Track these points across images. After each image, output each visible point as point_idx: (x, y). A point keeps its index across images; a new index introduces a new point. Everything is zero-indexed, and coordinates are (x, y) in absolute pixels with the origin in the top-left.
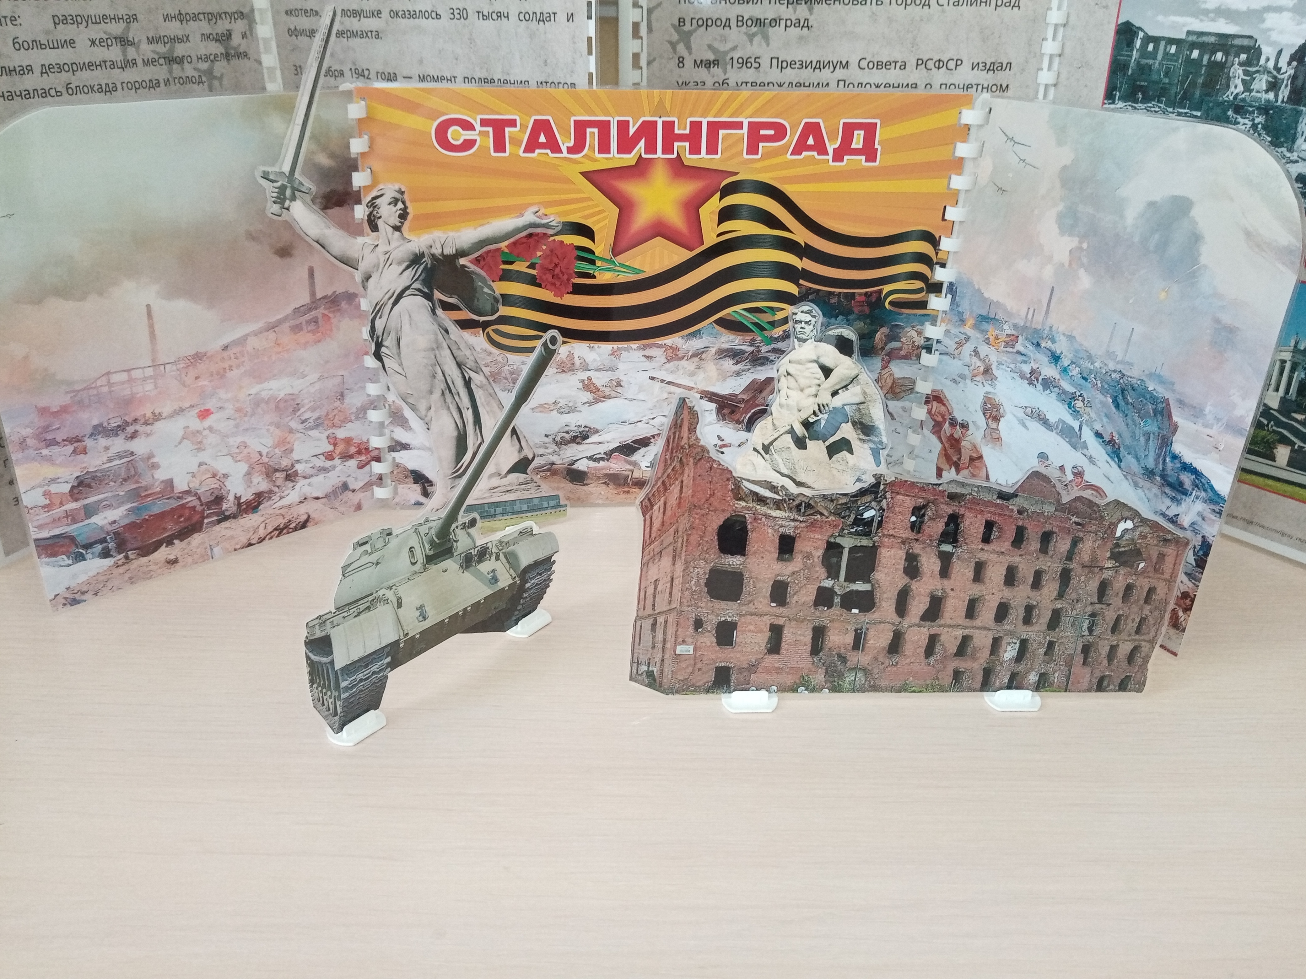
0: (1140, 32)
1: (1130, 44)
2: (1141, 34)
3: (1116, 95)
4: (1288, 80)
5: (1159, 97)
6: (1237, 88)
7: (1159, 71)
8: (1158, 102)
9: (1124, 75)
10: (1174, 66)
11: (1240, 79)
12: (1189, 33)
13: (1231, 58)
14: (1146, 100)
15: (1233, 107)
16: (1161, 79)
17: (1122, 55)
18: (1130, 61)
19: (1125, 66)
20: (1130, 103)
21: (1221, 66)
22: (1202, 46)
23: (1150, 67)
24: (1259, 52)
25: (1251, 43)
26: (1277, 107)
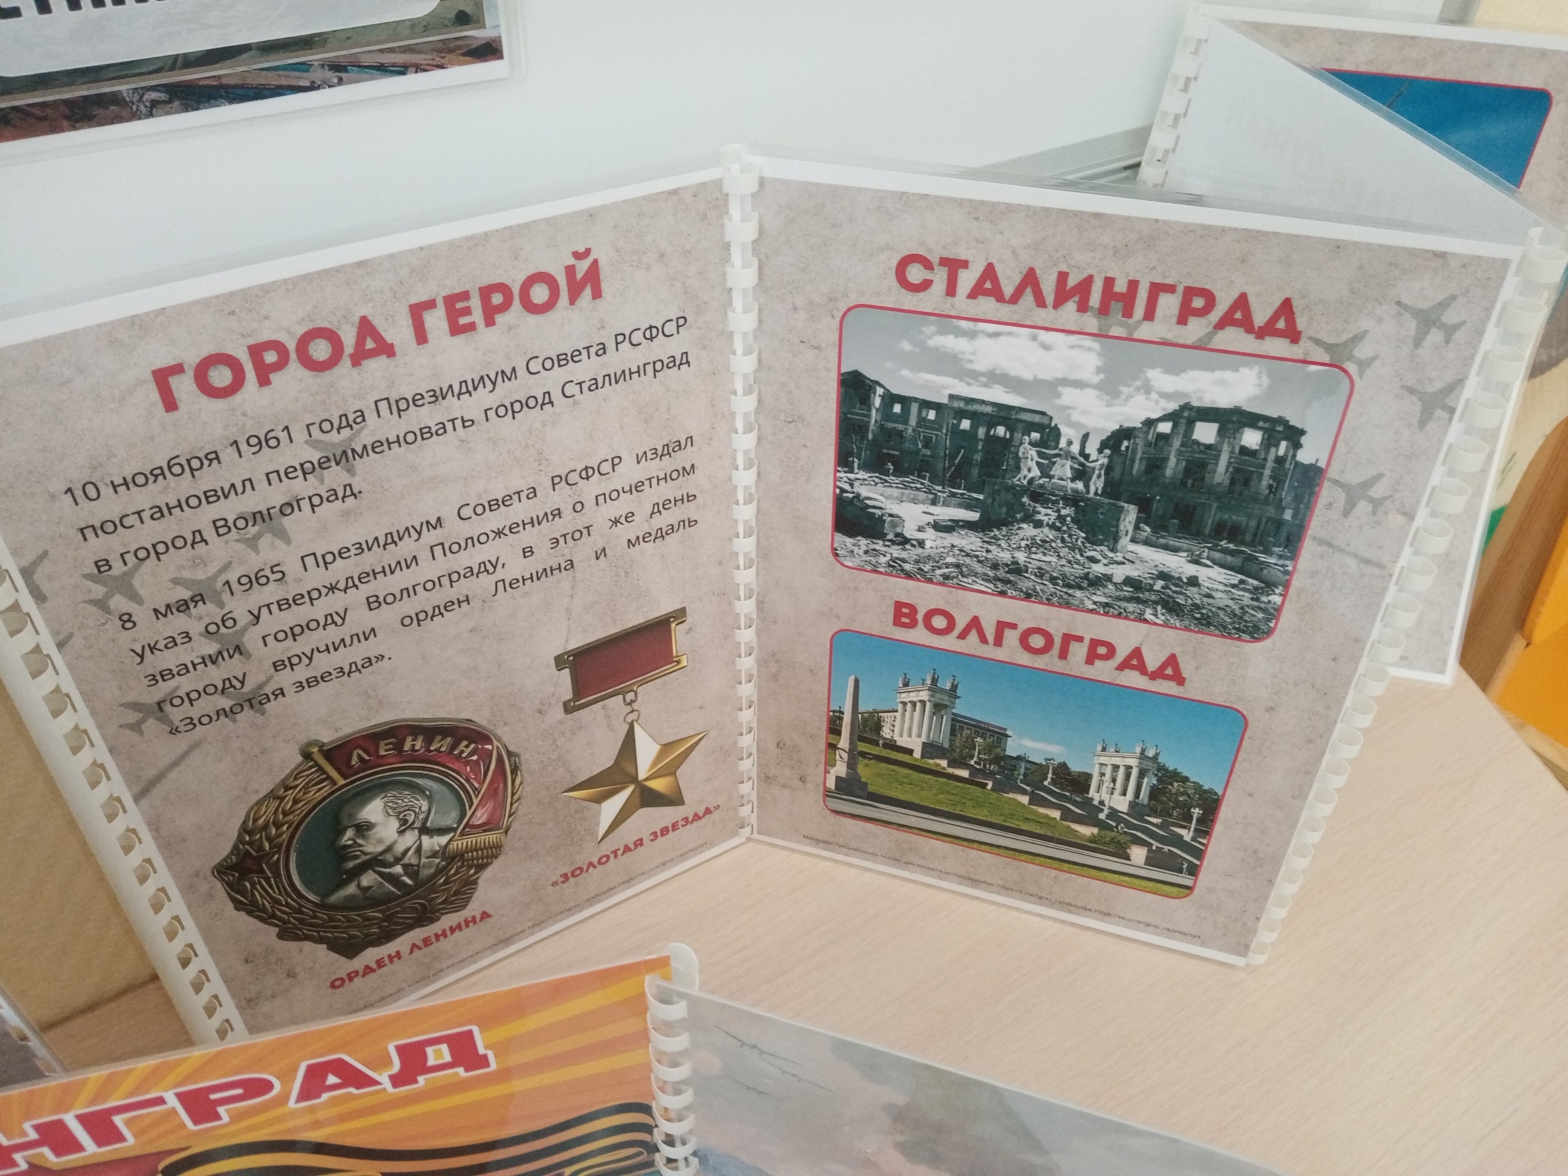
0: (878, 388)
1: (866, 402)
2: (880, 391)
3: (853, 462)
4: (1100, 469)
5: (920, 471)
6: (1030, 470)
7: (914, 441)
8: (919, 476)
9: (862, 439)
10: (937, 435)
11: (1034, 462)
12: (952, 397)
13: (1018, 436)
14: (898, 472)
15: (1029, 492)
16: (920, 450)
17: (853, 414)
18: (869, 422)
19: (862, 428)
20: (877, 475)
21: (1006, 443)
22: (973, 416)
23: (900, 434)
24: (1056, 433)
25: (1045, 421)
26: (1089, 499)
